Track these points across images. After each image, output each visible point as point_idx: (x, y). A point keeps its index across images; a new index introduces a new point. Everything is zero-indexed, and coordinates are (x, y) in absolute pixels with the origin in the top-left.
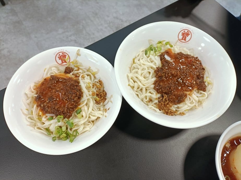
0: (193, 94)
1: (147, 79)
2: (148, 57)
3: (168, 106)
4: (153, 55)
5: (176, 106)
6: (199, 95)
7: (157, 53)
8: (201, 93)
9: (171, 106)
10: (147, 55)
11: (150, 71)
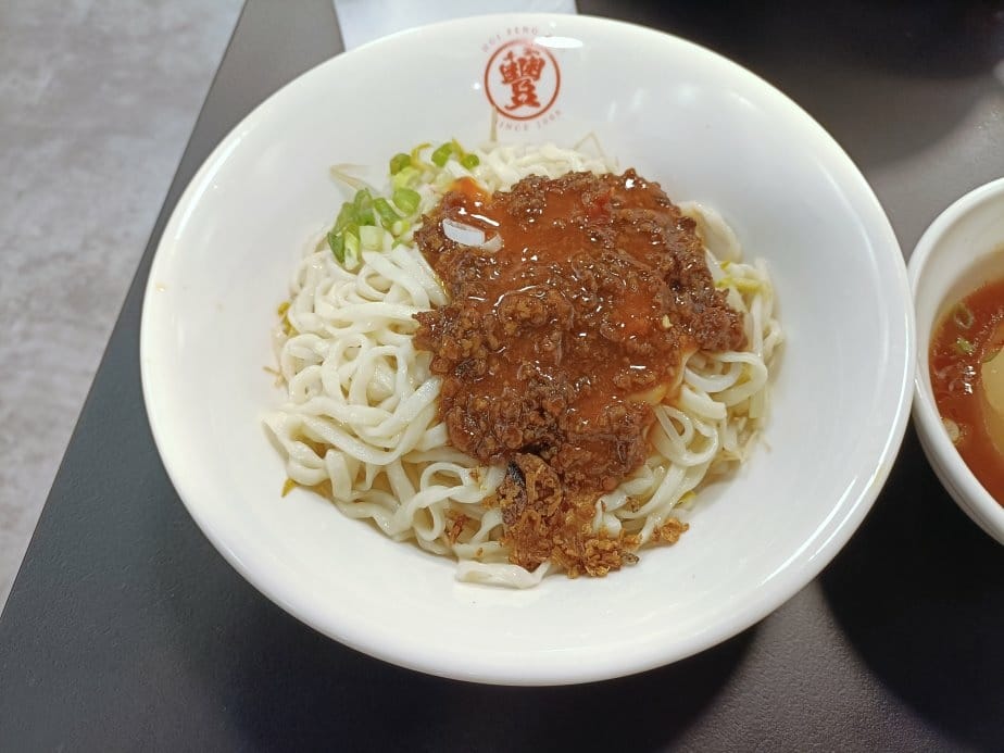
0: (686, 392)
1: (388, 403)
2: (356, 271)
3: (569, 517)
4: (380, 249)
5: (617, 500)
6: (719, 383)
7: (398, 226)
8: (727, 367)
9: (588, 516)
10: (350, 262)
11: (388, 350)
